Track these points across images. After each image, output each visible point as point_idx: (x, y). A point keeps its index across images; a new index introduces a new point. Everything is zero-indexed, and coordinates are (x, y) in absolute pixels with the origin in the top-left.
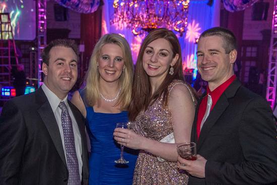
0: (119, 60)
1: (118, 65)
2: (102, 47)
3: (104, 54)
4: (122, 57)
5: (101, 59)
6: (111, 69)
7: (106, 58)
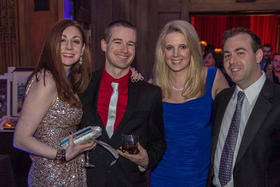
0: (184, 47)
1: (184, 53)
2: (165, 37)
3: (168, 44)
4: (186, 44)
5: (166, 50)
6: (177, 59)
7: (170, 48)
